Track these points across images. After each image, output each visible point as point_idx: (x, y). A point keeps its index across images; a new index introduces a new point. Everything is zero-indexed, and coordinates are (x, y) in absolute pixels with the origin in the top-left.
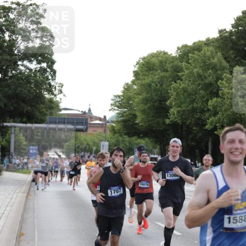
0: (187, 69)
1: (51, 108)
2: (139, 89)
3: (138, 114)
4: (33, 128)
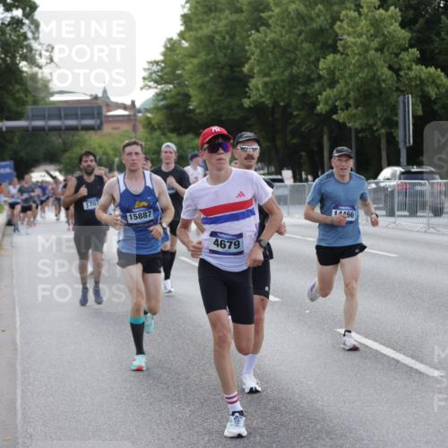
0: (277, 5)
2: (193, 48)
3: (192, 92)
4: (4, 129)
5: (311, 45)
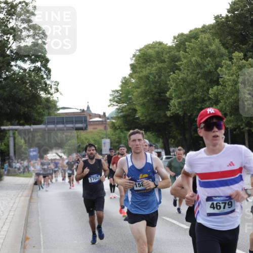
0: (185, 58)
1: (48, 108)
2: (137, 82)
3: (138, 108)
4: (32, 130)
5: (205, 81)
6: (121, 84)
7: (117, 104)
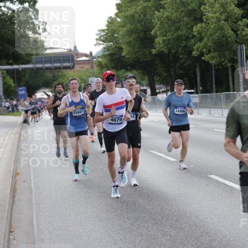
2: (123, 21)
3: (123, 46)
4: (20, 69)
5: (188, 18)
6: (107, 23)
7: (103, 43)
